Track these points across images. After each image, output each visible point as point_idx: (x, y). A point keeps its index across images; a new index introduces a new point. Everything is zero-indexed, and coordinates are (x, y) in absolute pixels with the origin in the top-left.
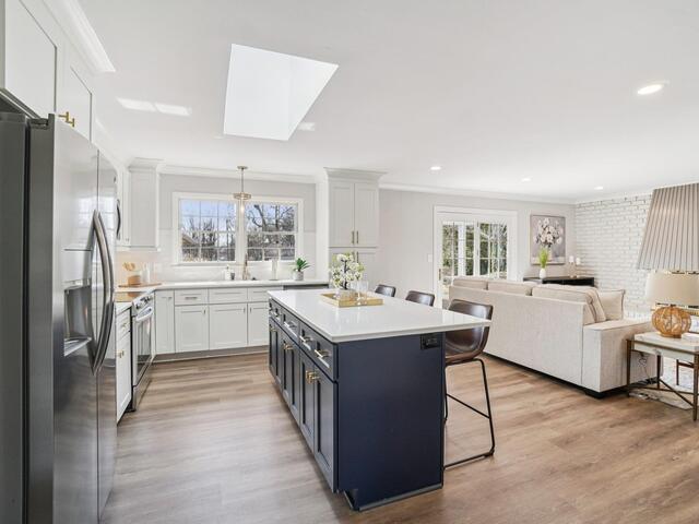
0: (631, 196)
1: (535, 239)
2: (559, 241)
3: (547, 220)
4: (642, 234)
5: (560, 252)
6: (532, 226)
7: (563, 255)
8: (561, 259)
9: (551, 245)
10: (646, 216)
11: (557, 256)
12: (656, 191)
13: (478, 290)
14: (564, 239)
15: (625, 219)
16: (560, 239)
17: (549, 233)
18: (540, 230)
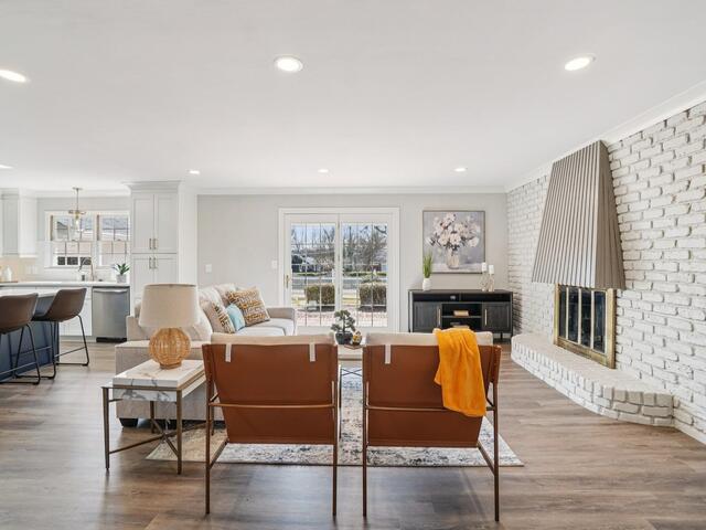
2: (473, 243)
3: (449, 215)
5: (477, 257)
7: (482, 260)
9: (458, 249)
12: (554, 165)
14: (484, 241)
17: (454, 232)
18: (439, 230)
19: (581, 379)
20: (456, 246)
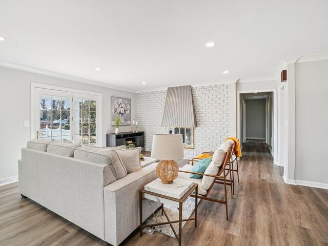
0: (159, 90)
1: (113, 111)
2: (128, 112)
3: (120, 100)
4: (163, 109)
5: (128, 118)
6: (112, 102)
7: (130, 120)
8: (129, 122)
9: (123, 115)
10: (165, 100)
11: (126, 120)
12: (168, 88)
13: (40, 152)
14: (130, 111)
15: (157, 102)
16: (128, 111)
17: (122, 107)
18: (117, 106)
19: (195, 153)
20: (123, 114)
